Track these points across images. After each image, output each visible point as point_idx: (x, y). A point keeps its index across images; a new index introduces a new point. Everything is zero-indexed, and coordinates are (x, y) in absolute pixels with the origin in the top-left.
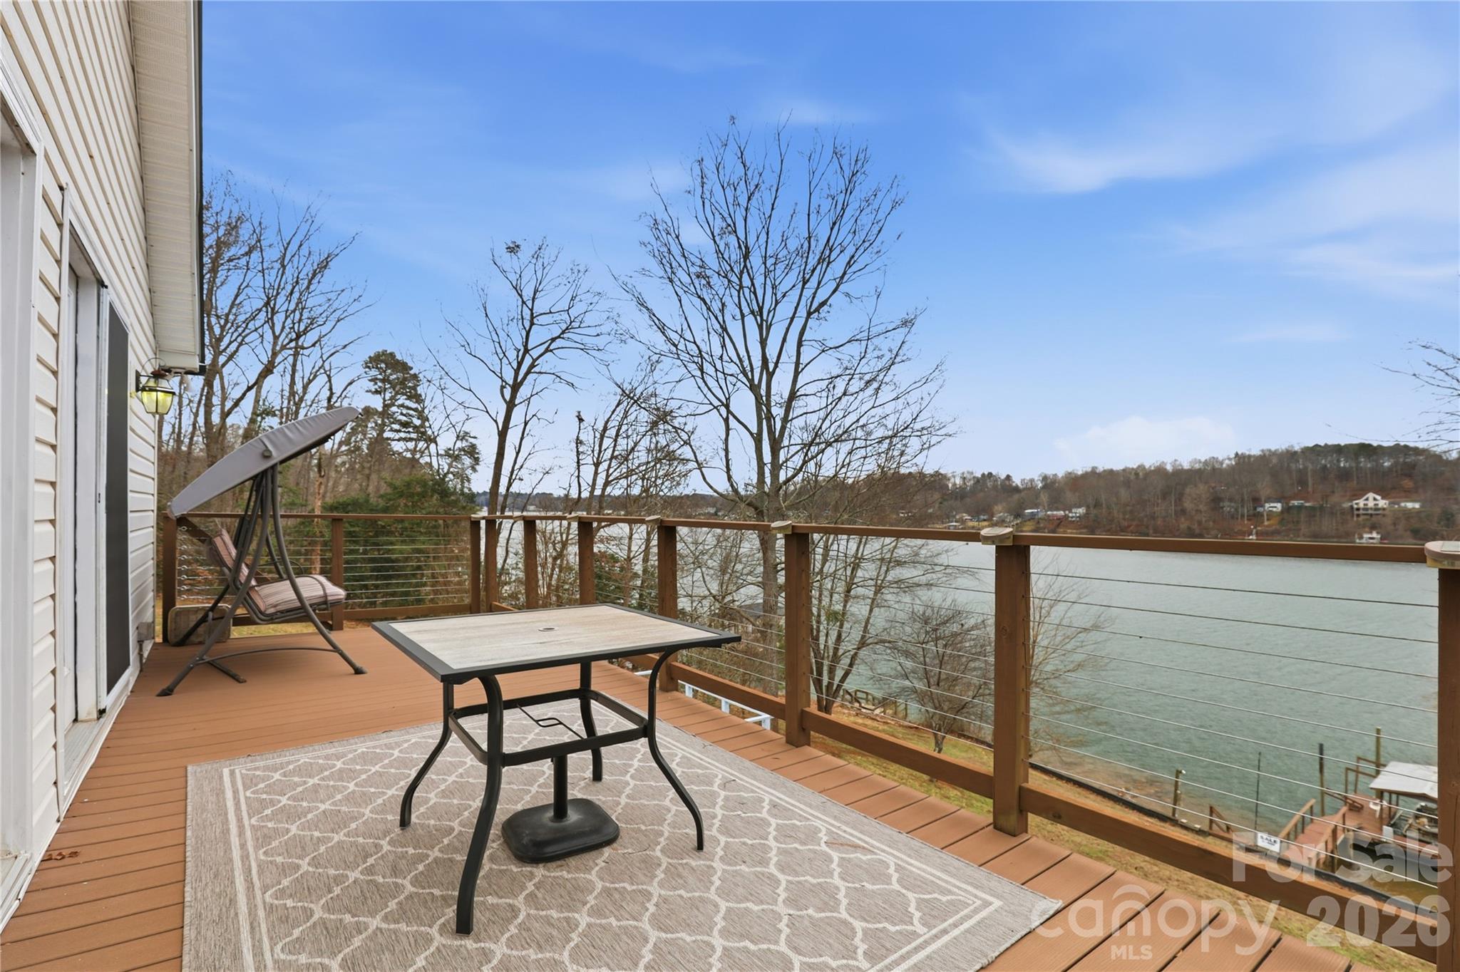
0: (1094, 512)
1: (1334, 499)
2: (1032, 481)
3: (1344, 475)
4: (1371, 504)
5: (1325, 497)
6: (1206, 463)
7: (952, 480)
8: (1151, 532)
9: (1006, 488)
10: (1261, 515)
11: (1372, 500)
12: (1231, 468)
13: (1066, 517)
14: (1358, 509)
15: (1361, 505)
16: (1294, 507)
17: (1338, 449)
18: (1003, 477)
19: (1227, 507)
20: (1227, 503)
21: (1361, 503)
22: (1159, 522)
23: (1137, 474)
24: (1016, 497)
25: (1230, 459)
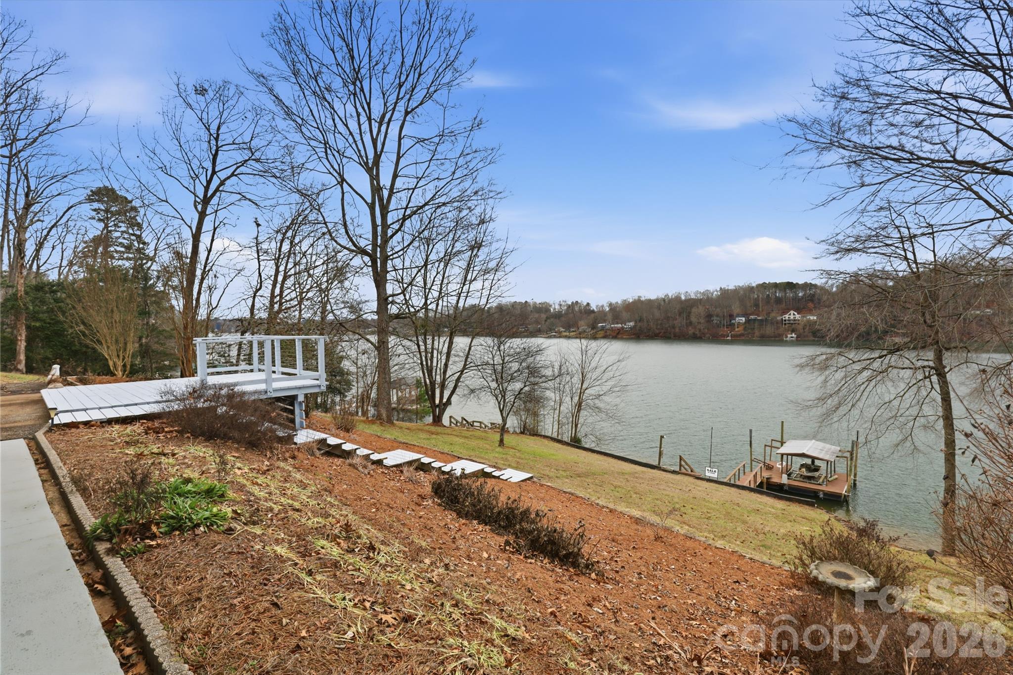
0: (639, 324)
1: (773, 315)
2: (603, 306)
3: (779, 301)
4: (792, 317)
5: (768, 314)
6: (703, 294)
7: (553, 306)
8: (672, 336)
9: (587, 311)
10: (734, 324)
11: (793, 315)
12: (718, 297)
13: (623, 328)
14: (785, 320)
15: (787, 318)
16: (751, 320)
17: (776, 285)
18: (585, 304)
19: (715, 320)
20: (715, 318)
21: (787, 316)
22: (677, 330)
23: (664, 300)
24: (593, 315)
25: (717, 291)
